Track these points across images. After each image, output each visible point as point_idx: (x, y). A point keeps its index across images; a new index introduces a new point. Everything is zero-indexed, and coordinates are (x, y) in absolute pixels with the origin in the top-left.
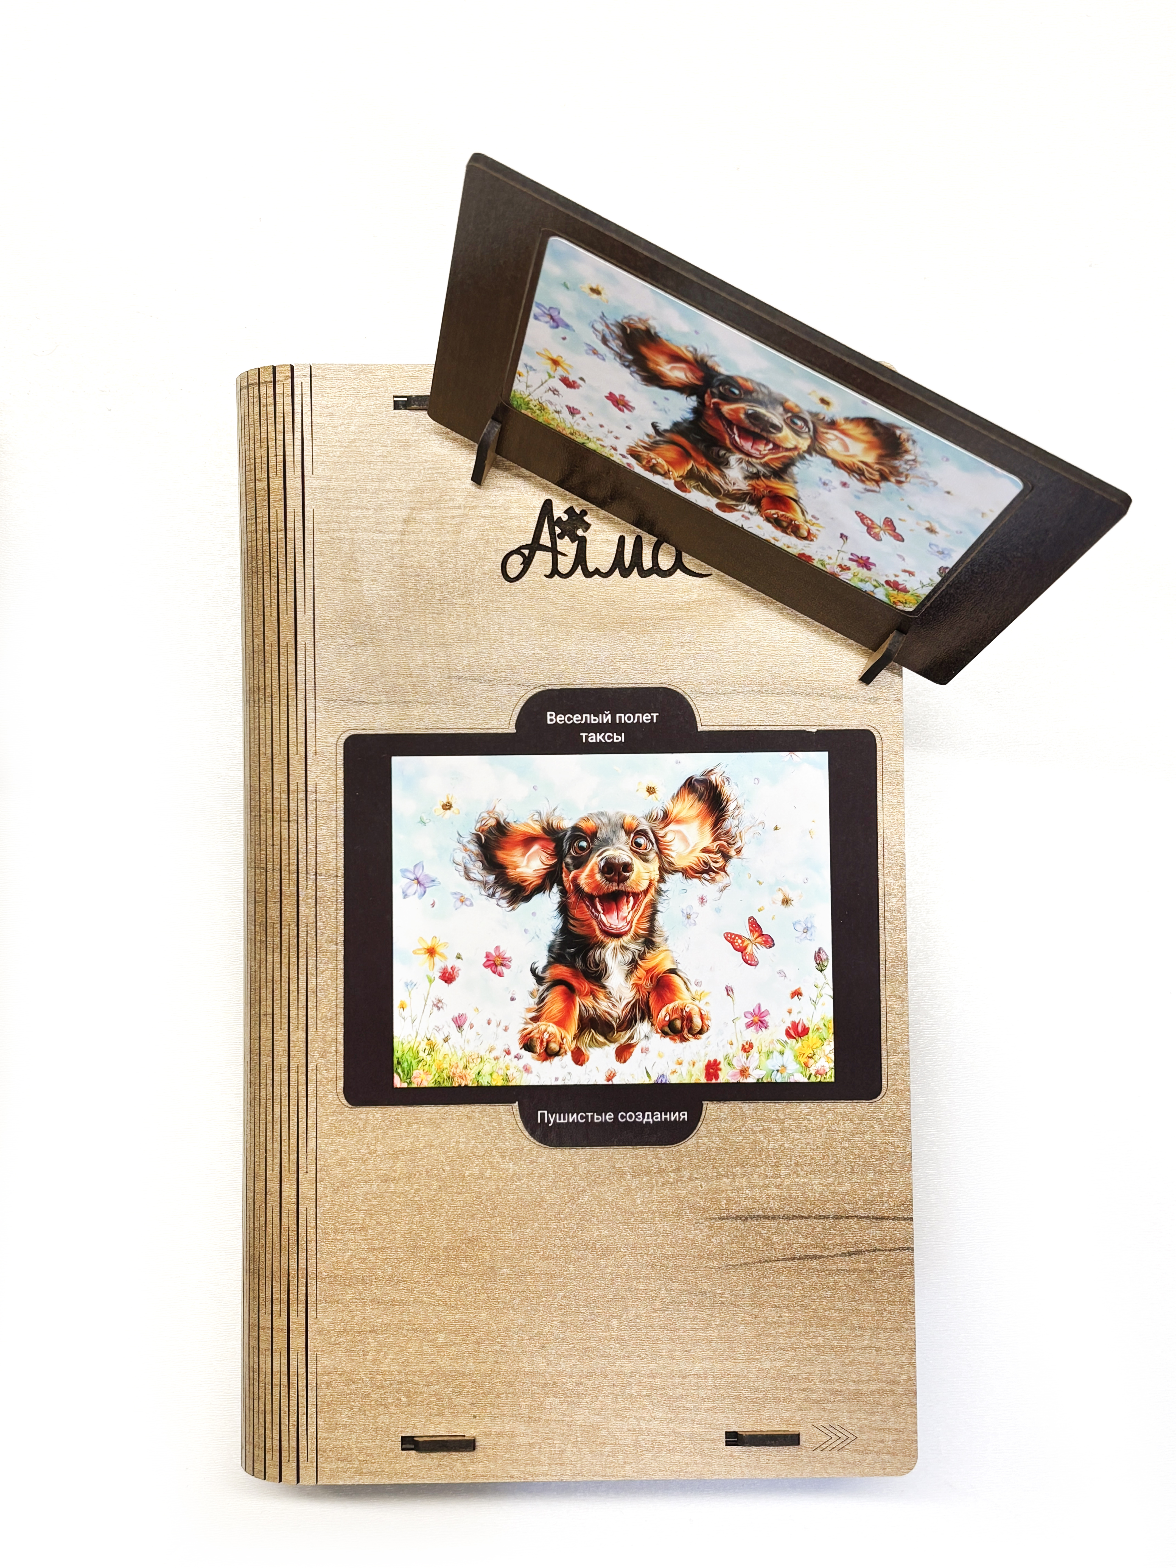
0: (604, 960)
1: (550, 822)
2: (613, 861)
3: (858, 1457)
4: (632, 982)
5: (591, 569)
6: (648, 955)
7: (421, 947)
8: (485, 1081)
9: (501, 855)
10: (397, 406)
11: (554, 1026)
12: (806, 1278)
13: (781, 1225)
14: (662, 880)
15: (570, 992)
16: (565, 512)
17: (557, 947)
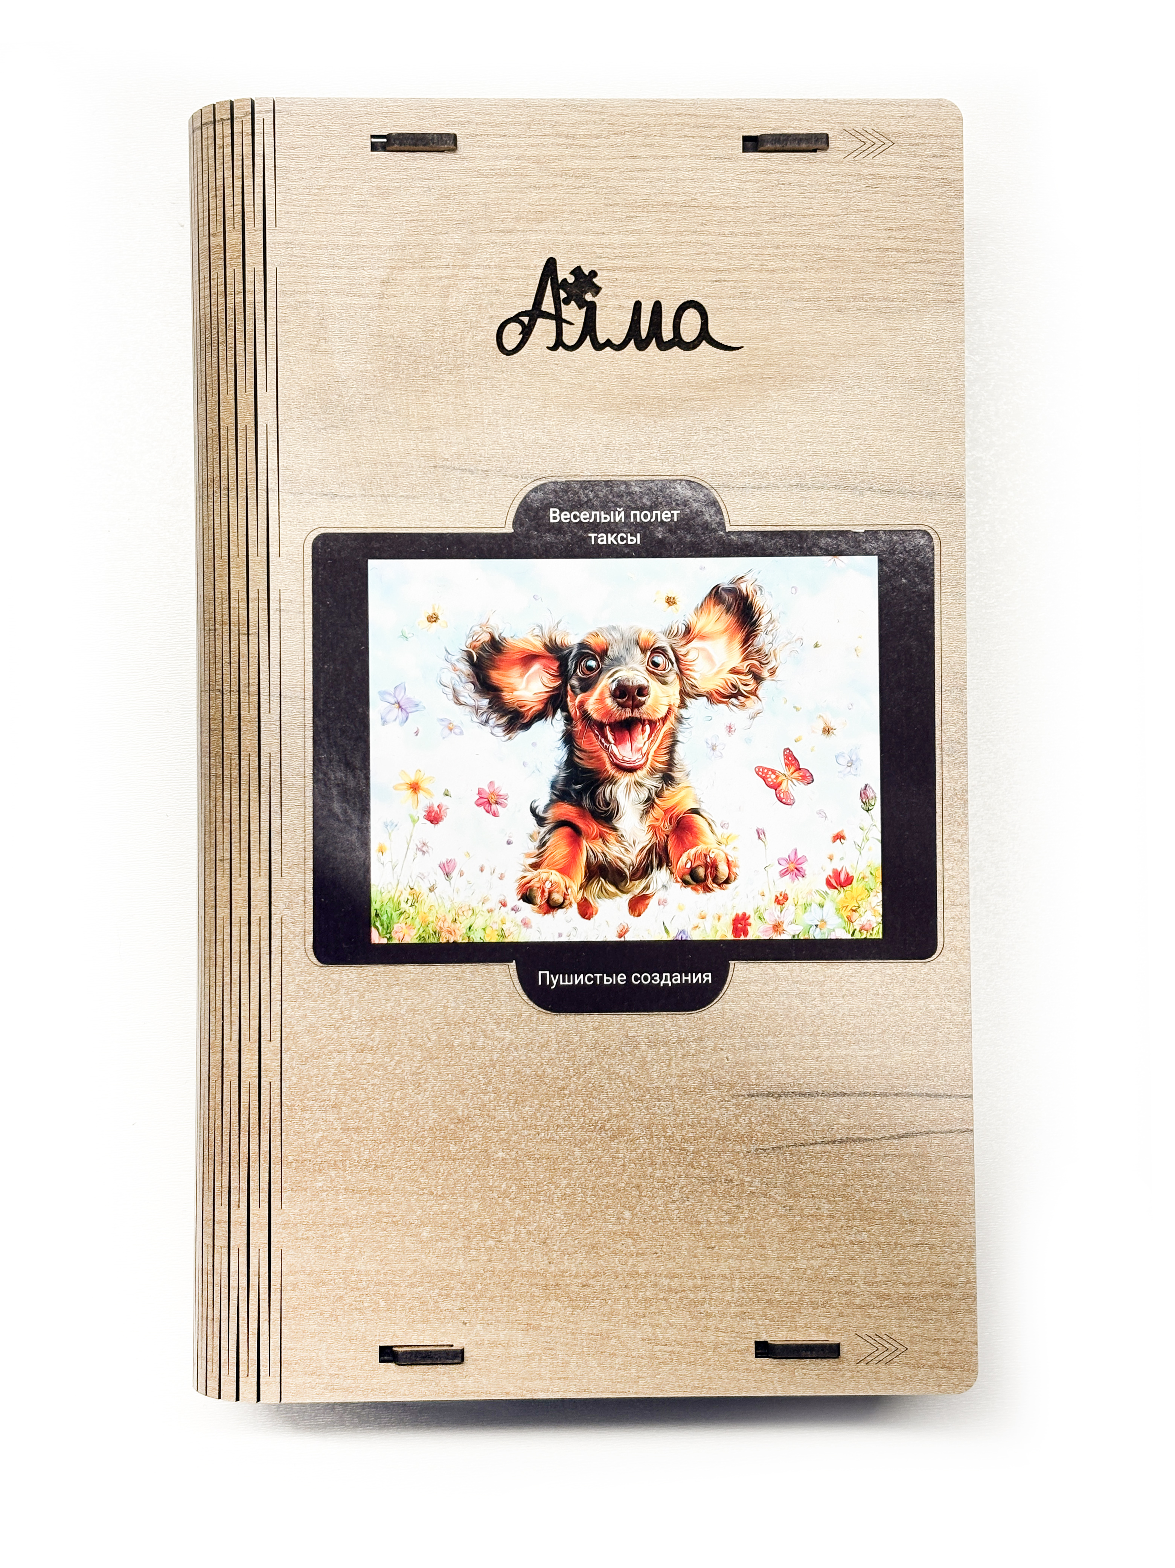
0: (615, 798)
1: (553, 638)
2: (626, 683)
3: (909, 1372)
4: (648, 824)
5: (602, 340)
6: (666, 793)
7: (403, 782)
8: (476, 938)
9: (496, 676)
10: (374, 147)
11: (558, 874)
12: (849, 1164)
13: (820, 1103)
14: (683, 705)
15: (576, 833)
16: (572, 273)
17: (561, 783)
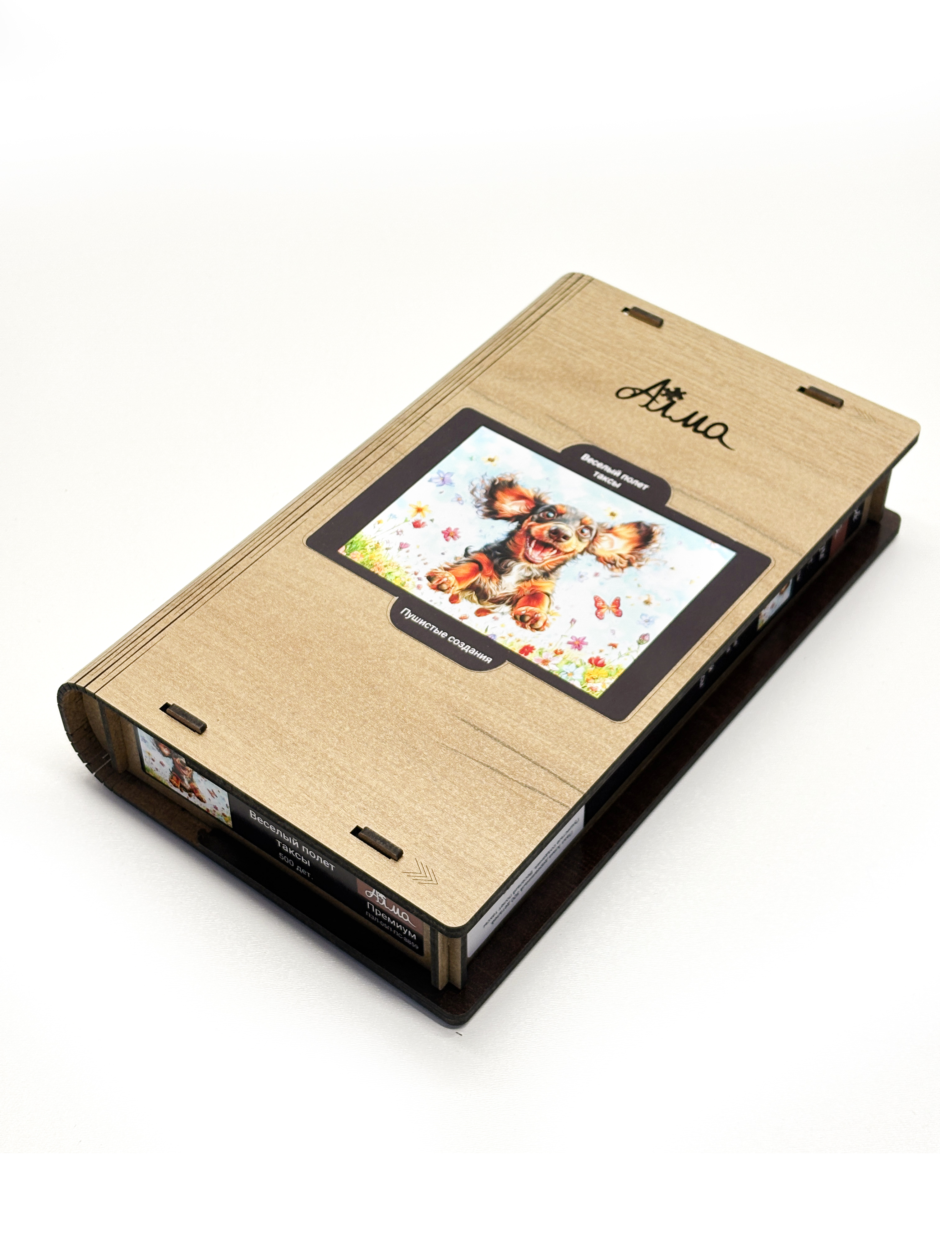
0: (512, 567)
1: (541, 497)
4: (519, 586)
5: (667, 415)
6: (540, 579)
7: (416, 505)
8: (389, 578)
9: (499, 494)
11: (455, 578)
12: (486, 781)
13: (496, 745)
14: (582, 553)
15: (479, 567)
16: (675, 388)
17: (491, 547)
